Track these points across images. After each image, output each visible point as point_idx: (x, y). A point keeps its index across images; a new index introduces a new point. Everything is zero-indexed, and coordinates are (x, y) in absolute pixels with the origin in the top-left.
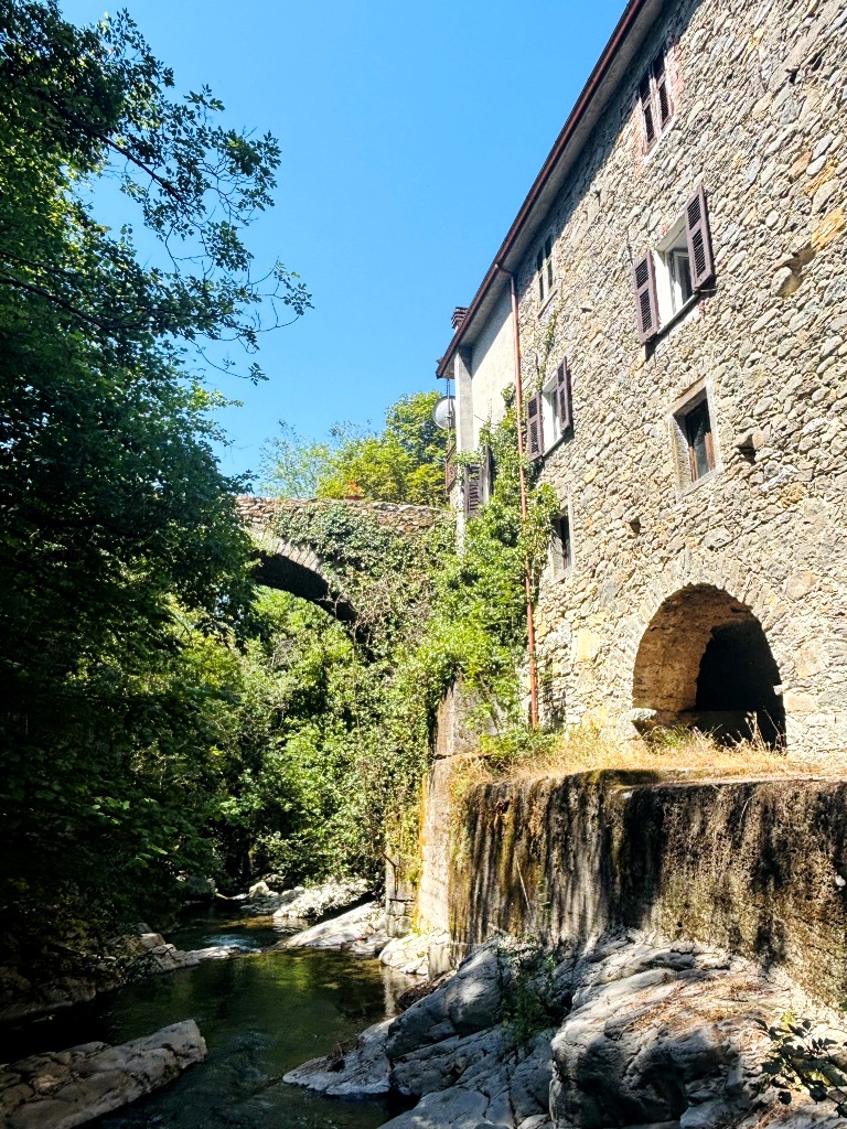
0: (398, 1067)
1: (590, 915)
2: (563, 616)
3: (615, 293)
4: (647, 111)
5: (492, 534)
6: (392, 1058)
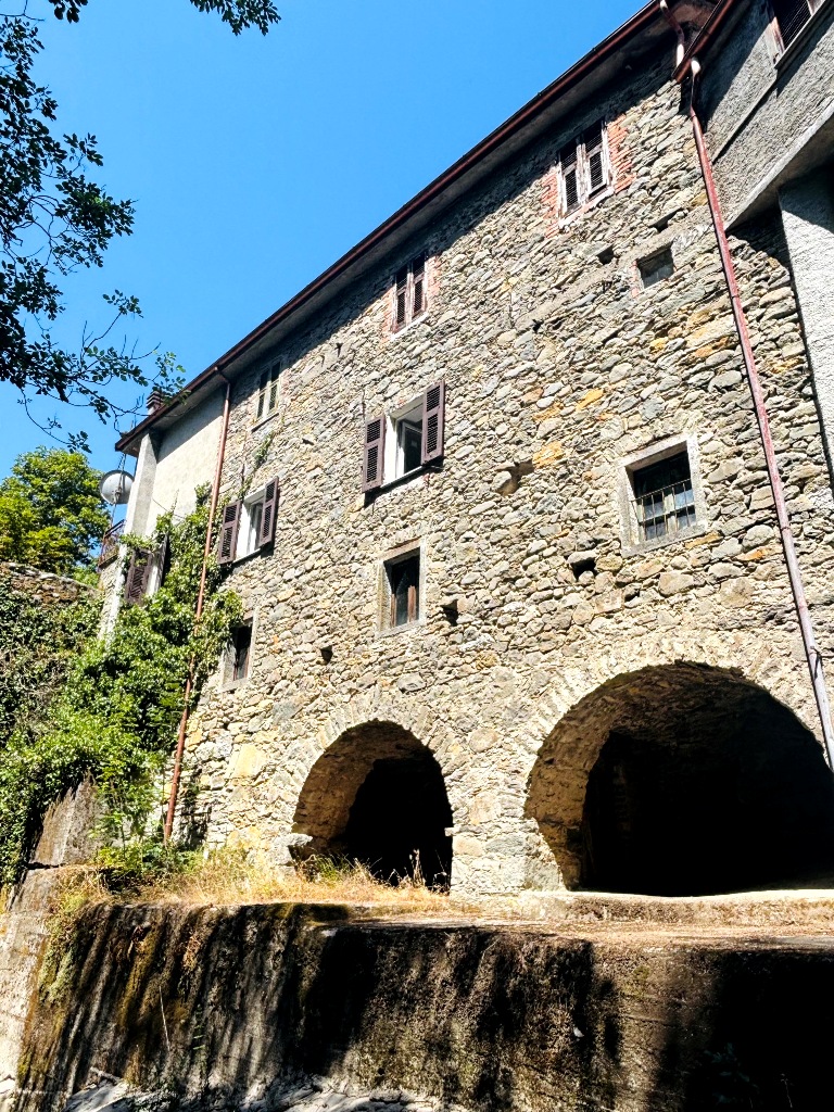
2: (225, 726)
3: (341, 438)
4: (401, 298)
5: (155, 628)
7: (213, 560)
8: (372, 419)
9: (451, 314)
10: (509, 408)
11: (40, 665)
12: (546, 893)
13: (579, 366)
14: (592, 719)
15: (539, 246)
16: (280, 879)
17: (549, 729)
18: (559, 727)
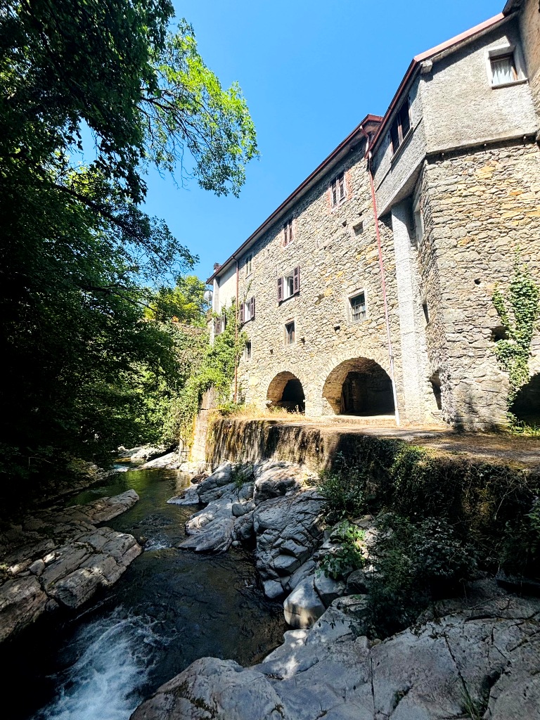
0: (201, 496)
1: (256, 455)
2: (247, 371)
3: (271, 283)
4: (286, 233)
5: (225, 343)
6: (199, 494)
7: (238, 322)
8: (280, 277)
9: (301, 241)
10: (317, 276)
11: (195, 353)
12: (329, 416)
13: (336, 263)
14: (341, 371)
15: (325, 218)
17: (328, 374)
18: (331, 374)
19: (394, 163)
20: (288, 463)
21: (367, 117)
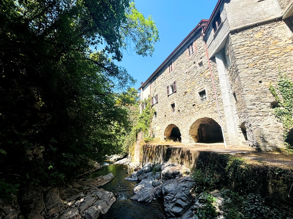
0: (138, 177)
1: (161, 160)
2: (155, 124)
3: (164, 88)
4: (169, 68)
5: (146, 113)
6: (138, 176)
7: (151, 104)
8: (167, 86)
9: (176, 71)
10: (184, 84)
11: (134, 117)
12: (192, 143)
13: (192, 78)
14: (197, 123)
15: (186, 61)
16: (163, 142)
17: (191, 125)
18: (192, 125)
19: (215, 37)
20: (176, 164)
21: (202, 20)
